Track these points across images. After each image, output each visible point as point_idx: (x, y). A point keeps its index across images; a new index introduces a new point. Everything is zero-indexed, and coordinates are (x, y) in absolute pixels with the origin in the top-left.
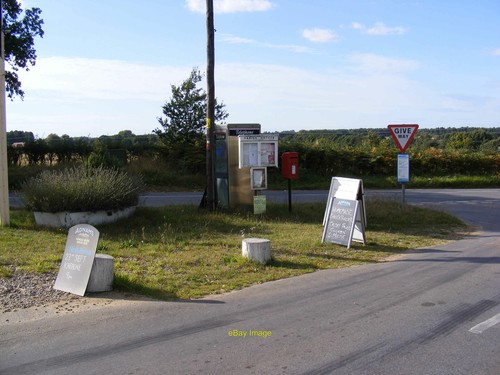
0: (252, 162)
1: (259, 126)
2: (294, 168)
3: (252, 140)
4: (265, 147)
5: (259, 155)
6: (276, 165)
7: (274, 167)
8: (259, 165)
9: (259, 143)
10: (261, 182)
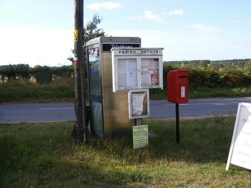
0: (130, 83)
1: (139, 40)
2: (183, 89)
3: (129, 55)
4: (147, 63)
5: (139, 74)
6: (161, 86)
7: (159, 89)
8: (140, 86)
9: (139, 59)
10: (141, 109)
